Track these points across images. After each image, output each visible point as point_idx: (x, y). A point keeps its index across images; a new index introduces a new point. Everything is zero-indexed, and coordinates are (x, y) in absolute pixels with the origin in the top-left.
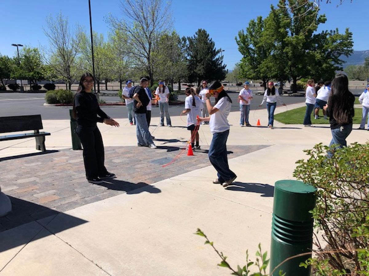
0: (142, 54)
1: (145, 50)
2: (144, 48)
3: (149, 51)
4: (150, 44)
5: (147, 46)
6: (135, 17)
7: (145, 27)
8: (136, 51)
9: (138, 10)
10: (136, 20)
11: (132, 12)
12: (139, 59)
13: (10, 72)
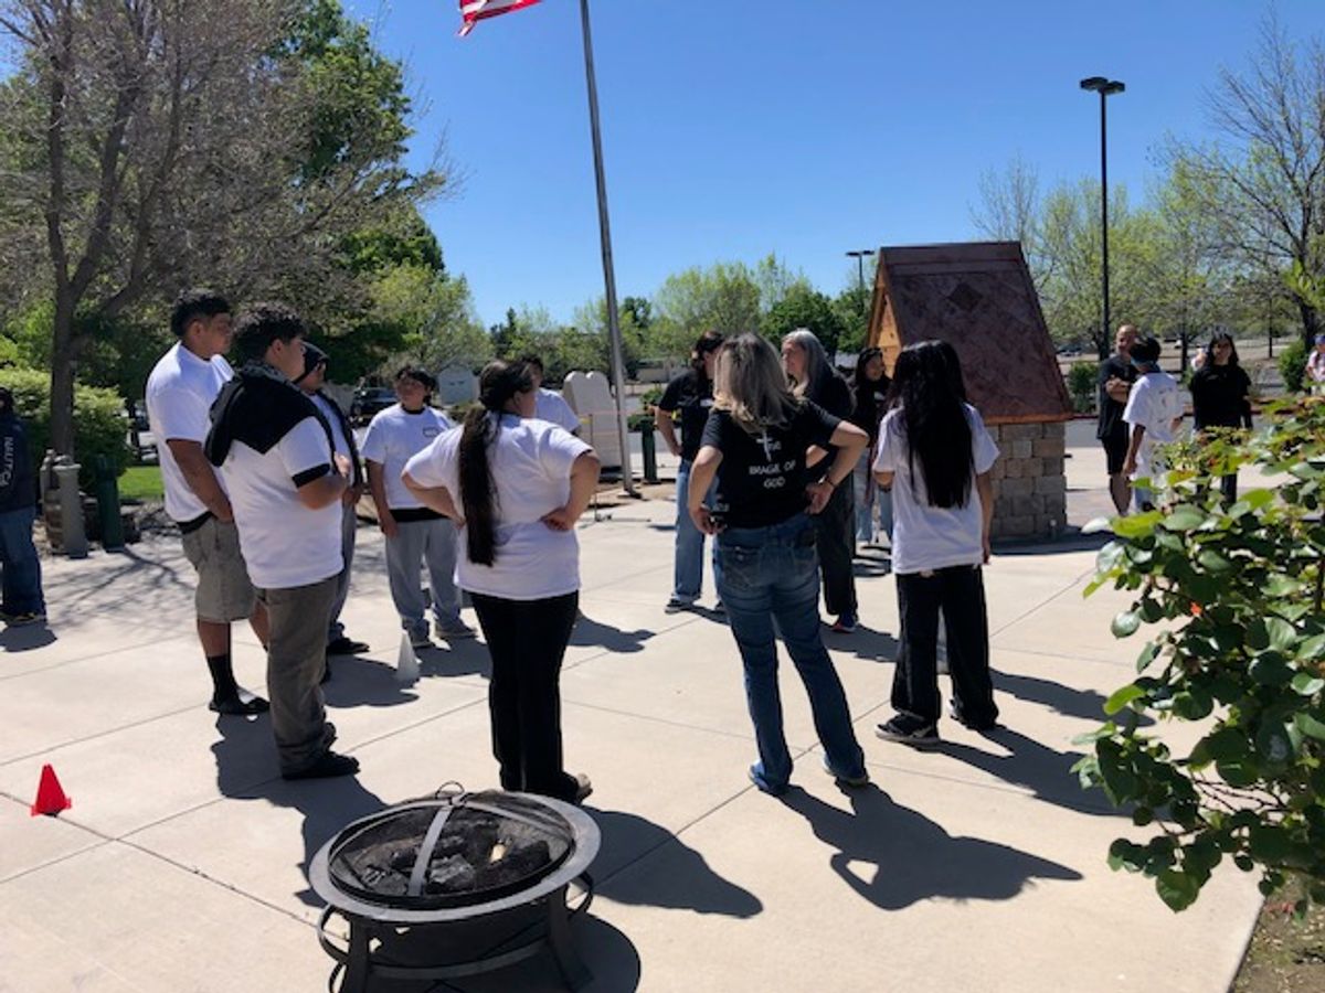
0: (1275, 244)
1: (1288, 230)
2: (1285, 224)
3: (1304, 233)
4: (1307, 210)
5: (1296, 217)
6: (1256, 129)
7: (1291, 155)
8: (1254, 235)
9: (1265, 107)
10: (1258, 137)
11: (1243, 115)
12: (1265, 263)
13: (836, 331)
